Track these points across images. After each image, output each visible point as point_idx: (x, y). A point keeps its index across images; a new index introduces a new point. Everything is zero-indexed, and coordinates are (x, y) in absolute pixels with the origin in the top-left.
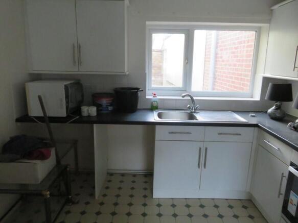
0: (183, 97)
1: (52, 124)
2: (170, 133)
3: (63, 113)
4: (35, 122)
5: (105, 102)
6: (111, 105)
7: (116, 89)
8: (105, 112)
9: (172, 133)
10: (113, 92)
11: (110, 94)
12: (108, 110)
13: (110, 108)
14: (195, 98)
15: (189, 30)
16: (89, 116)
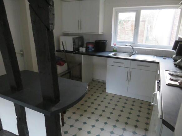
0: (126, 46)
1: (67, 54)
2: (113, 62)
3: (71, 50)
4: (62, 52)
5: (90, 46)
6: (93, 48)
7: (97, 41)
8: (90, 51)
9: (115, 62)
10: (95, 42)
11: (93, 43)
12: (91, 50)
13: (93, 49)
14: (134, 47)
15: (137, 10)
16: (82, 52)
